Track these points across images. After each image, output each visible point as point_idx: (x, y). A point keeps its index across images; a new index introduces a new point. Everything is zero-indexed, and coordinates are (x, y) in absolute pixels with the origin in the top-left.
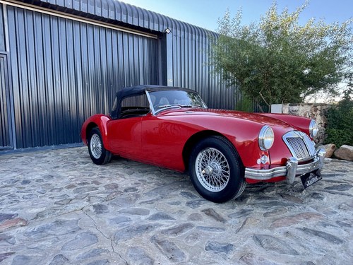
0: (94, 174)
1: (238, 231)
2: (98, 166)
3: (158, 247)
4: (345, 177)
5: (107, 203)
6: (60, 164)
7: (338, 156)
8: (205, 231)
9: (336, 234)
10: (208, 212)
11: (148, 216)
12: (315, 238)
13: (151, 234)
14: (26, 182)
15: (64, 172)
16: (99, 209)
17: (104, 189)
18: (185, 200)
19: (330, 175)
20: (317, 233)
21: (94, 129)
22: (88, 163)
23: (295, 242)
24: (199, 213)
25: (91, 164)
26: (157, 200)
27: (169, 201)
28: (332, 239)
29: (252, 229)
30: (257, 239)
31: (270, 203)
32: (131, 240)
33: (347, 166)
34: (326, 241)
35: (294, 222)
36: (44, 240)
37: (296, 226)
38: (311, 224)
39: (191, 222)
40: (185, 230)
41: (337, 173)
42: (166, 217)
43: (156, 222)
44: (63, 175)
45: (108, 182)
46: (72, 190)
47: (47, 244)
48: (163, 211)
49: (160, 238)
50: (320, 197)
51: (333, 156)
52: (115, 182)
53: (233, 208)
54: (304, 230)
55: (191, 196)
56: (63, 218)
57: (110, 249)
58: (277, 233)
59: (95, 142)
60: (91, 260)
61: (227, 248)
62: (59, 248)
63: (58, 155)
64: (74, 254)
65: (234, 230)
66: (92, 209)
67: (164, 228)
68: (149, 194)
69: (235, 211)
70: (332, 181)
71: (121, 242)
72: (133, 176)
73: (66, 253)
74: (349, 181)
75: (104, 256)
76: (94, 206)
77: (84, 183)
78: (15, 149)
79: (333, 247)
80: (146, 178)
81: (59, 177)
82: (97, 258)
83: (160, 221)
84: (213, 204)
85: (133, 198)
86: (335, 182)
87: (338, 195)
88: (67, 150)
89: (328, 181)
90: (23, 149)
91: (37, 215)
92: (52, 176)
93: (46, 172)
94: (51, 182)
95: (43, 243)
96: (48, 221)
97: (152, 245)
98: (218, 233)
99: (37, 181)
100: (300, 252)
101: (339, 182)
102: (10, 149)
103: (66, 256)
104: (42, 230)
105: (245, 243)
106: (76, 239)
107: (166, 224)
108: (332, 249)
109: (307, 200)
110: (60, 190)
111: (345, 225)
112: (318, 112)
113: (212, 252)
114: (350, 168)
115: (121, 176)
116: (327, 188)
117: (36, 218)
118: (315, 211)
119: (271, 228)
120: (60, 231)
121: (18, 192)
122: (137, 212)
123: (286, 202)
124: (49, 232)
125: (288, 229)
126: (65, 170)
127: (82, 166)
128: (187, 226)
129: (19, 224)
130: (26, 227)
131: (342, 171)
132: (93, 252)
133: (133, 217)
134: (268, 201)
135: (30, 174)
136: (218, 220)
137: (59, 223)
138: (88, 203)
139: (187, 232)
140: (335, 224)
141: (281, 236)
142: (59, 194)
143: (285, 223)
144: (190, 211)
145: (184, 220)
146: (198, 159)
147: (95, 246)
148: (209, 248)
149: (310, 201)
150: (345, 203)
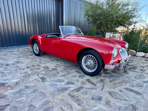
0: (37, 61)
1: (102, 89)
2: (38, 57)
3: (72, 99)
5: (46, 76)
6: (21, 56)
8: (89, 90)
9: (138, 91)
10: (88, 81)
11: (64, 83)
12: (131, 93)
13: (68, 92)
14: (7, 65)
15: (23, 60)
16: (43, 79)
17: (43, 69)
18: (78, 75)
20: (131, 91)
21: (35, 41)
22: (33, 55)
23: (124, 95)
24: (85, 81)
25: (34, 56)
26: (66, 74)
27: (71, 75)
28: (137, 93)
29: (107, 89)
30: (110, 93)
31: (110, 76)
32: (60, 96)
34: (135, 94)
35: (122, 85)
36: (22, 97)
37: (123, 87)
38: (128, 86)
39: (83, 86)
40: (81, 90)
42: (72, 83)
43: (69, 86)
44: (23, 61)
45: (44, 65)
46: (29, 69)
47: (24, 98)
48: (70, 80)
49: (72, 94)
50: (128, 73)
52: (47, 65)
53: (97, 78)
54: (126, 89)
55: (80, 73)
56: (28, 85)
57: (52, 100)
58: (116, 90)
59: (36, 47)
60: (45, 107)
61: (100, 99)
62: (30, 100)
63: (19, 51)
64: (37, 104)
65: (100, 89)
66: (40, 79)
67: (73, 89)
68: (62, 71)
69: (98, 80)
71: (56, 97)
72: (54, 62)
73: (34, 104)
74: (135, 65)
75: (50, 104)
76: (41, 78)
77: (34, 66)
79: (139, 97)
80: (59, 63)
81: (22, 62)
82: (48, 106)
83: (70, 86)
84: (89, 76)
85: (57, 74)
87: (133, 72)
88: (22, 48)
91: (16, 83)
92: (19, 62)
93: (16, 60)
94: (19, 65)
95: (22, 98)
96: (22, 86)
97: (69, 98)
98: (94, 91)
99: (12, 65)
100: (127, 100)
101: (132, 66)
103: (34, 105)
104: (20, 91)
105: (106, 96)
106: (36, 96)
107: (73, 87)
108: (138, 98)
109: (123, 74)
110: (24, 69)
111: (140, 86)
112: (122, 36)
113: (95, 101)
114: (134, 59)
115: (49, 62)
116: (129, 69)
117: (16, 85)
118: (128, 80)
119: (114, 88)
120: (28, 91)
121: (5, 70)
122: (60, 81)
123: (116, 75)
124: (23, 92)
125: (120, 88)
126: (24, 59)
127: (31, 57)
128: (81, 88)
129: (9, 89)
130: (12, 90)
131: (131, 61)
132: (45, 102)
133: (58, 83)
134: (109, 75)
135: (9, 61)
136: (93, 85)
137: (27, 87)
138: (38, 77)
139: (82, 90)
140: (136, 86)
141: (118, 92)
142: (24, 71)
143: (118, 86)
144: (81, 80)
145: (79, 84)
146: (83, 58)
147: (45, 99)
148: (93, 99)
149: (124, 75)
150: (137, 76)
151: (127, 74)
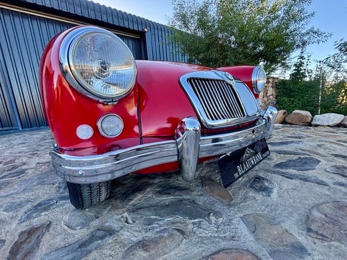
4: (301, 146)
7: (289, 121)
19: (282, 143)
33: (301, 131)
41: (291, 140)
51: (284, 122)
70: (285, 153)
74: (310, 151)
78: (20, 129)
86: (290, 153)
87: (296, 182)
89: (279, 152)
90: (28, 129)
101: (295, 154)
102: (16, 129)
112: (270, 84)
114: (306, 134)
116: (277, 166)
131: (296, 138)
149: (245, 198)
150: (317, 206)
151: (260, 197)
